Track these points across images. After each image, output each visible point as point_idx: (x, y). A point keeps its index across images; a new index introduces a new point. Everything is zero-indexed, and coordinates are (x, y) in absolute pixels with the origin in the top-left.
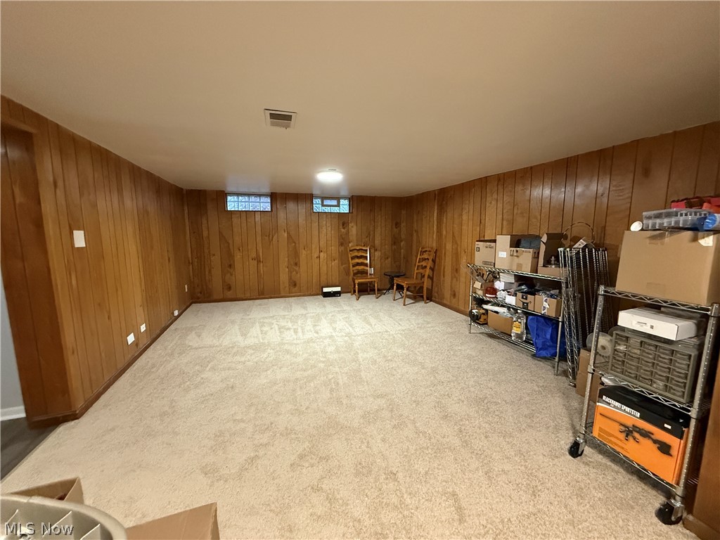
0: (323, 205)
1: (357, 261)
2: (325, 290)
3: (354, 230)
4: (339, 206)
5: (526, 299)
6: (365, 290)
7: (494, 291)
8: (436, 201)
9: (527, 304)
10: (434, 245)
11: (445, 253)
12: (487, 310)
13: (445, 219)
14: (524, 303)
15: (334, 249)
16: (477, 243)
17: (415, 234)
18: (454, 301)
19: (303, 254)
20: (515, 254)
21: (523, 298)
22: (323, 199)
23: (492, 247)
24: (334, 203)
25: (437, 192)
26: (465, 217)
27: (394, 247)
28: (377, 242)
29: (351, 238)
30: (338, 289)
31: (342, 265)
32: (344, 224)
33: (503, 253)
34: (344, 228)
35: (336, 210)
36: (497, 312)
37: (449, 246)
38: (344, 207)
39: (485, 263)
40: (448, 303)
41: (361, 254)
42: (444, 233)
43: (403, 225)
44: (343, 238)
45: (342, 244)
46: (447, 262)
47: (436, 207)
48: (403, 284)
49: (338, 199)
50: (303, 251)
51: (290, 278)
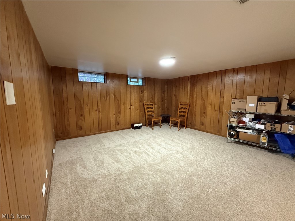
0: (131, 81)
1: (149, 110)
2: (135, 125)
3: (146, 94)
4: (138, 82)
5: (274, 126)
6: (150, 123)
7: (244, 122)
8: (189, 81)
9: (275, 128)
10: (188, 101)
12: (238, 132)
13: (195, 90)
14: (272, 128)
15: (138, 104)
16: (232, 100)
17: (174, 97)
18: (202, 127)
19: (123, 107)
20: (263, 104)
21: (271, 125)
22: (131, 78)
23: (244, 102)
24: (136, 80)
25: (190, 77)
26: (210, 88)
27: (162, 103)
28: (156, 100)
29: (145, 99)
30: (141, 124)
31: (141, 112)
33: (251, 105)
34: (142, 93)
35: (136, 84)
36: (246, 132)
37: (199, 102)
38: (140, 83)
39: (239, 109)
40: (199, 128)
41: (151, 106)
42: (195, 96)
43: (166, 92)
44: (141, 99)
45: (141, 102)
46: (198, 110)
47: (189, 84)
48: (178, 120)
49: (138, 78)
50: (123, 105)
51: (116, 120)
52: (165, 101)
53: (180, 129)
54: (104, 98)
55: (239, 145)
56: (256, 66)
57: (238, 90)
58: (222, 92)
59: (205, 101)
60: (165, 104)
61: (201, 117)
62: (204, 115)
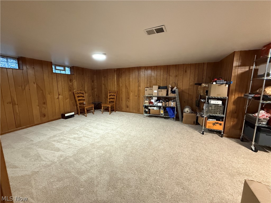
0: (56, 69)
1: (79, 98)
2: (66, 115)
3: (75, 84)
4: (65, 71)
5: (166, 103)
6: (82, 111)
7: (152, 103)
8: (115, 73)
9: (166, 105)
10: (116, 90)
11: (122, 93)
12: (149, 109)
13: (121, 80)
14: (165, 104)
15: (67, 93)
16: (145, 88)
17: (103, 86)
18: (127, 109)
19: (48, 97)
20: (161, 91)
21: (165, 103)
22: (56, 65)
23: (152, 89)
24: (62, 68)
25: (116, 70)
26: (131, 79)
27: (92, 91)
28: (86, 89)
29: (74, 87)
30: (73, 113)
31: (71, 101)
32: (71, 80)
33: (155, 91)
34: (70, 82)
35: (63, 72)
36: (153, 109)
37: (124, 90)
38: (68, 71)
39: (149, 94)
40: (125, 110)
41: (82, 95)
42: (121, 85)
43: (95, 81)
44: (70, 88)
45: (70, 90)
46: (124, 96)
47: (116, 75)
48: (108, 106)
49: (64, 67)
50: (49, 95)
51: (41, 112)
52: (95, 90)
53: (111, 113)
54: (20, 88)
55: (150, 118)
56: (157, 66)
57: (148, 82)
58: (139, 83)
59: (128, 89)
60: (95, 93)
61: (126, 101)
62: (128, 100)
